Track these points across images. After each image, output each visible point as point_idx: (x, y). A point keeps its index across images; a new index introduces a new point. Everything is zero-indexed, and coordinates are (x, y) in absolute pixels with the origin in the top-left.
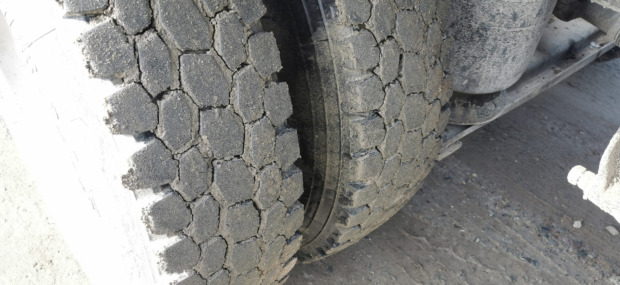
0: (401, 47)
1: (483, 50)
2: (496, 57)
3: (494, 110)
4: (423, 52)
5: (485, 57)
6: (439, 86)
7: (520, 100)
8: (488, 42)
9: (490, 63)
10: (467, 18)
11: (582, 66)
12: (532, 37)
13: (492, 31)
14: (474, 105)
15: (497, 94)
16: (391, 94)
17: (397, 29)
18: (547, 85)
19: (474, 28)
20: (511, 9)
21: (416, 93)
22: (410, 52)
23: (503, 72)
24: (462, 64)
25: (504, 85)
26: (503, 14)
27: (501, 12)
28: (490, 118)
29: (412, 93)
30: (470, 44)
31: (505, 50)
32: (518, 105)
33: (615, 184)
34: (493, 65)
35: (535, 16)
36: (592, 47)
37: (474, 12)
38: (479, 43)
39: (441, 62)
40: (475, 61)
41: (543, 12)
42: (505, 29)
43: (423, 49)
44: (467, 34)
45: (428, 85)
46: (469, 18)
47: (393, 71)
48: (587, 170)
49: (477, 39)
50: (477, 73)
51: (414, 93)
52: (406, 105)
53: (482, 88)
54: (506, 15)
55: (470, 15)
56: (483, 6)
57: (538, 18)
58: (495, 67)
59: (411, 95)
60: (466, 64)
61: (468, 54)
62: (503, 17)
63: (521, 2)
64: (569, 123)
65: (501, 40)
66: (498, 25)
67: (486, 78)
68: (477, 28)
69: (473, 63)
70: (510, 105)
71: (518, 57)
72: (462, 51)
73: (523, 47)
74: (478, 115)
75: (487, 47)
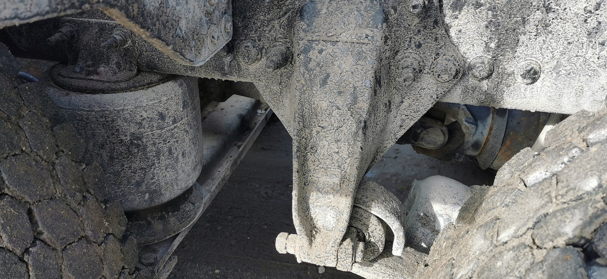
0: (23, 200)
1: (147, 158)
2: (165, 160)
3: (194, 209)
4: (60, 193)
5: (154, 164)
6: (103, 220)
7: (216, 187)
8: (148, 149)
9: (162, 168)
10: (113, 134)
11: (258, 134)
12: (191, 128)
13: (146, 138)
14: (170, 213)
15: (189, 192)
16: (35, 260)
17: (7, 182)
18: (235, 162)
19: (127, 141)
20: (154, 111)
21: (74, 242)
22: (40, 201)
23: (180, 172)
24: (133, 180)
25: (188, 183)
26: (148, 118)
27: (146, 117)
28: (193, 218)
29: (69, 244)
30: (131, 158)
31: (170, 151)
32: (217, 192)
33: (317, 236)
34: (166, 169)
35: (182, 109)
36: (259, 115)
37: (118, 126)
38: (140, 153)
39: (92, 193)
40: (146, 172)
41: (188, 103)
42: (159, 131)
43: (57, 191)
44: (123, 149)
45: (85, 226)
46: (115, 134)
47: (24, 233)
48: (289, 234)
49: (136, 150)
50: (154, 183)
51: (70, 244)
52: (65, 263)
53: (168, 195)
54: (152, 118)
55: (115, 130)
56: (124, 117)
57: (186, 110)
58: (168, 170)
59: (68, 247)
60: (137, 178)
61: (135, 168)
62: (150, 121)
63: (160, 101)
64: (278, 183)
65: (160, 143)
66: (149, 130)
67: (166, 184)
68: (130, 140)
69: (145, 175)
70: (209, 195)
71: (186, 152)
72: (127, 167)
73: (187, 140)
74: (179, 221)
75: (150, 154)
